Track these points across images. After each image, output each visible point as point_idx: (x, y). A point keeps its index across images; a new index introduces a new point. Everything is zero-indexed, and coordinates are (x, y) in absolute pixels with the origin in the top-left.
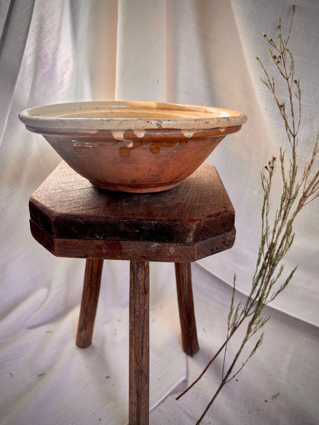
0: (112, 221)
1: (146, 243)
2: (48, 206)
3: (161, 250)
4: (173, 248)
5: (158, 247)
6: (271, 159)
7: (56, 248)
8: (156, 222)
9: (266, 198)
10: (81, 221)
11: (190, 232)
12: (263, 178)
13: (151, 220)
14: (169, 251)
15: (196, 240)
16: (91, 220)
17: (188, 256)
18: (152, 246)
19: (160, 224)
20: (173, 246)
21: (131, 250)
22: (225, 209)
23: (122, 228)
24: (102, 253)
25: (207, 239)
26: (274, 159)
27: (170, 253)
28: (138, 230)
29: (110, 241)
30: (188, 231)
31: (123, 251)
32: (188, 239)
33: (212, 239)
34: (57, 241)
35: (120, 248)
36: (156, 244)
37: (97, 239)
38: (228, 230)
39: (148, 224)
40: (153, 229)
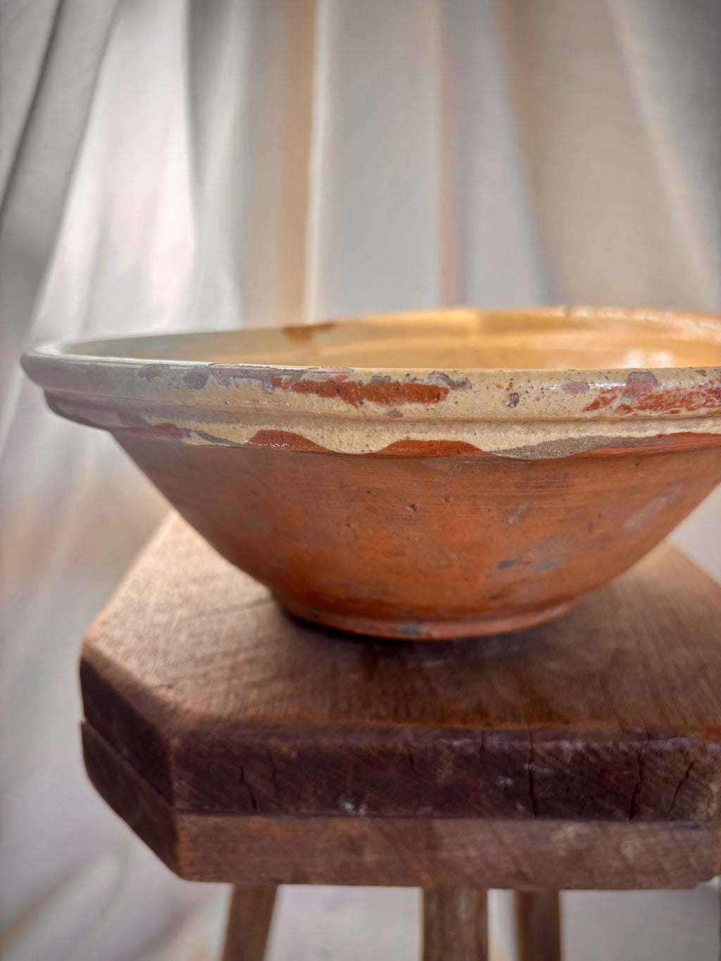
0: (407, 745)
1: (535, 826)
2: (151, 680)
3: (589, 849)
4: (638, 843)
5: (579, 837)
7: (184, 851)
8: (580, 745)
10: (285, 748)
11: (710, 780)
13: (557, 738)
14: (618, 850)
16: (325, 741)
17: (689, 866)
18: (557, 836)
19: (594, 753)
20: (640, 832)
21: (473, 852)
24: (358, 863)
27: (624, 859)
28: (506, 775)
30: (704, 775)
31: (443, 855)
32: (702, 806)
34: (189, 825)
35: (433, 846)
36: (570, 830)
37: (345, 814)
39: (549, 753)
40: (568, 771)
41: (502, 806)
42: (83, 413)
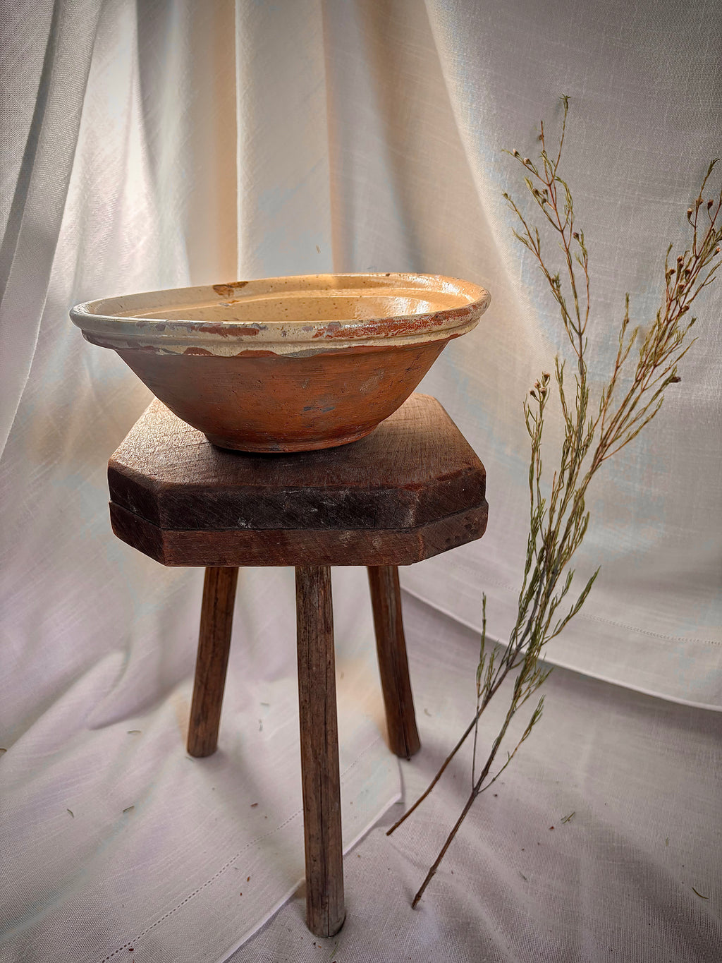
0: (268, 493)
1: (331, 531)
2: (147, 473)
3: (357, 543)
4: (380, 540)
5: (352, 537)
6: (541, 378)
7: (167, 547)
8: (348, 492)
9: (535, 449)
10: (210, 496)
11: (409, 508)
12: (528, 413)
13: (339, 489)
14: (371, 544)
15: (419, 522)
16: (230, 493)
17: (406, 552)
18: (342, 537)
19: (354, 496)
20: (380, 535)
21: (303, 546)
22: (469, 466)
23: (287, 506)
24: (250, 553)
25: (437, 520)
26: (546, 377)
27: (374, 548)
28: (315, 507)
29: (264, 531)
30: (406, 505)
31: (289, 548)
32: (406, 520)
33: (447, 519)
34: (168, 535)
35: (285, 543)
36: (348, 534)
37: (241, 528)
38: (475, 505)
39: (334, 496)
40: (343, 505)
41: (314, 522)
42: (109, 342)
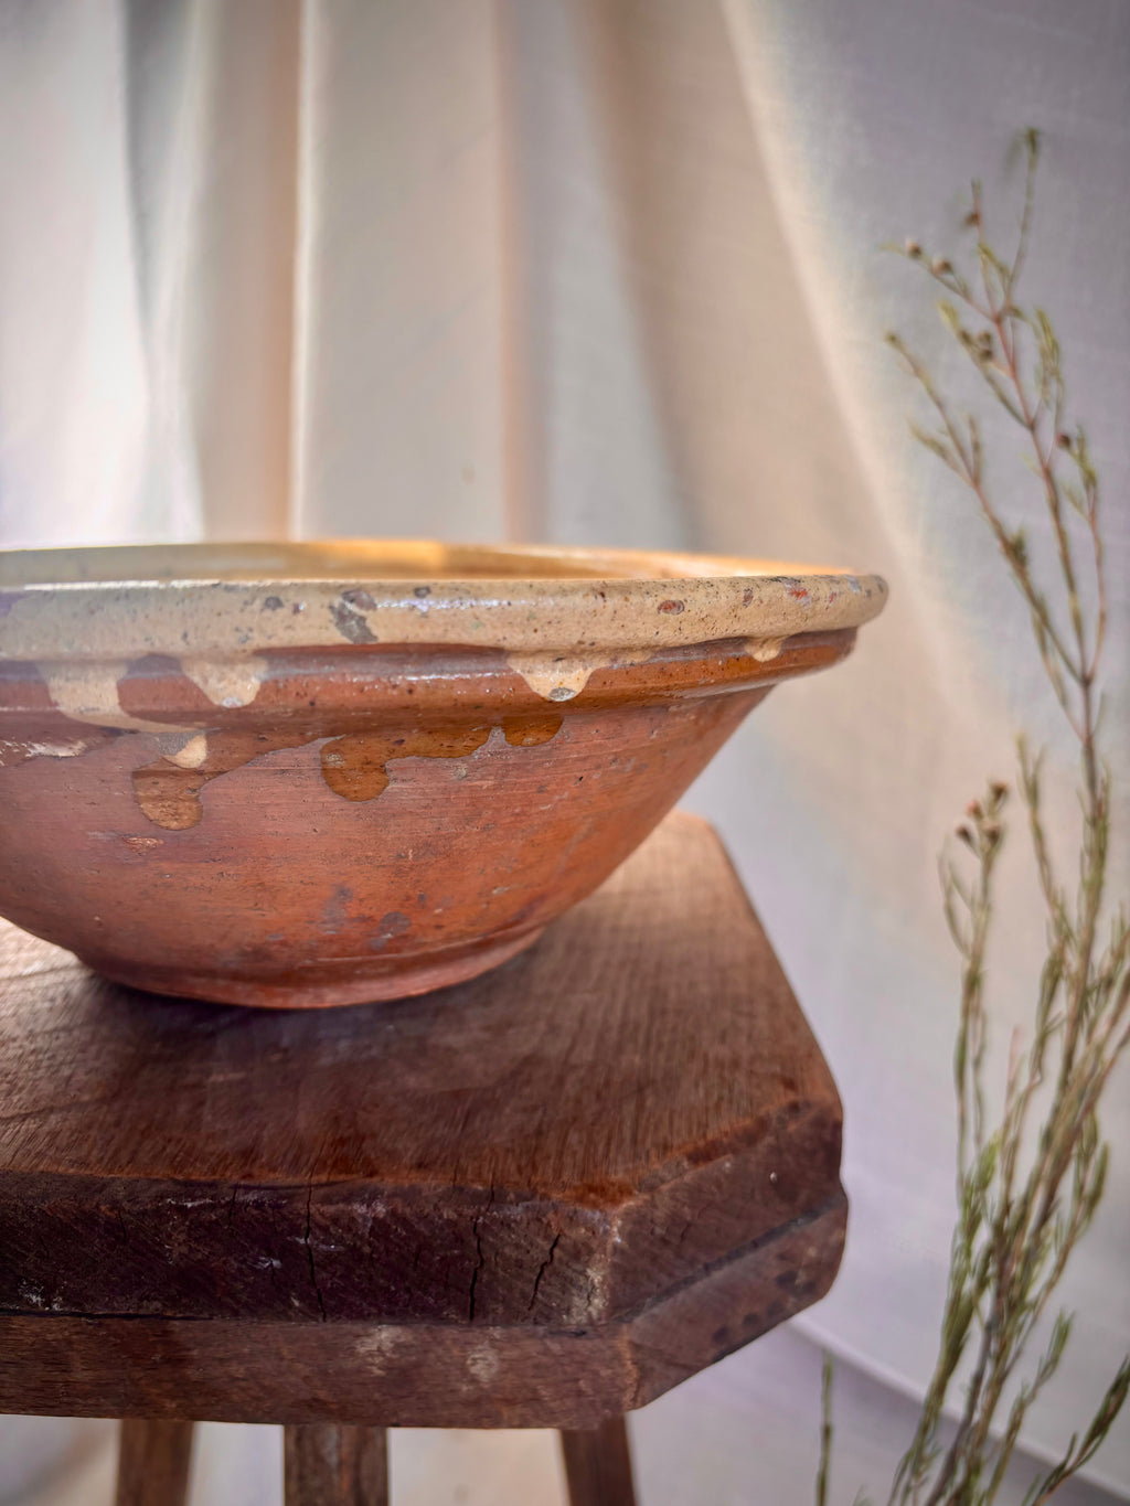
0: (115, 1205)
1: (326, 1329)
3: (417, 1365)
4: (491, 1356)
5: (398, 1347)
8: (381, 1209)
11: (587, 1264)
13: (348, 1199)
14: (464, 1370)
15: (622, 1307)
17: (580, 1393)
18: (366, 1346)
19: (404, 1221)
20: (493, 1340)
21: (238, 1370)
22: (792, 1096)
23: (177, 1248)
24: (67, 1383)
25: (689, 1281)
27: (474, 1380)
28: (270, 1254)
29: (108, 1321)
30: (576, 1256)
31: (192, 1373)
32: (578, 1302)
33: (718, 1275)
35: (177, 1360)
36: (384, 1336)
37: (32, 1311)
38: (811, 1212)
39: (335, 1220)
40: (367, 1249)
41: (269, 1299)
